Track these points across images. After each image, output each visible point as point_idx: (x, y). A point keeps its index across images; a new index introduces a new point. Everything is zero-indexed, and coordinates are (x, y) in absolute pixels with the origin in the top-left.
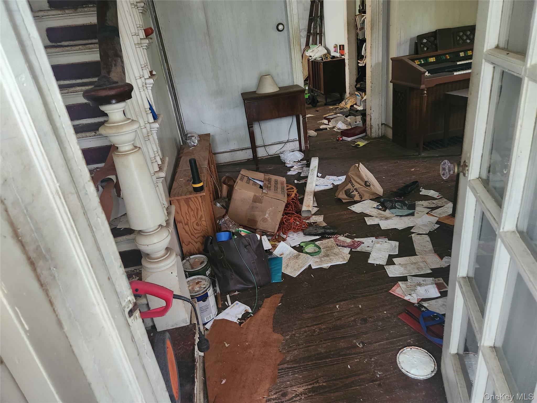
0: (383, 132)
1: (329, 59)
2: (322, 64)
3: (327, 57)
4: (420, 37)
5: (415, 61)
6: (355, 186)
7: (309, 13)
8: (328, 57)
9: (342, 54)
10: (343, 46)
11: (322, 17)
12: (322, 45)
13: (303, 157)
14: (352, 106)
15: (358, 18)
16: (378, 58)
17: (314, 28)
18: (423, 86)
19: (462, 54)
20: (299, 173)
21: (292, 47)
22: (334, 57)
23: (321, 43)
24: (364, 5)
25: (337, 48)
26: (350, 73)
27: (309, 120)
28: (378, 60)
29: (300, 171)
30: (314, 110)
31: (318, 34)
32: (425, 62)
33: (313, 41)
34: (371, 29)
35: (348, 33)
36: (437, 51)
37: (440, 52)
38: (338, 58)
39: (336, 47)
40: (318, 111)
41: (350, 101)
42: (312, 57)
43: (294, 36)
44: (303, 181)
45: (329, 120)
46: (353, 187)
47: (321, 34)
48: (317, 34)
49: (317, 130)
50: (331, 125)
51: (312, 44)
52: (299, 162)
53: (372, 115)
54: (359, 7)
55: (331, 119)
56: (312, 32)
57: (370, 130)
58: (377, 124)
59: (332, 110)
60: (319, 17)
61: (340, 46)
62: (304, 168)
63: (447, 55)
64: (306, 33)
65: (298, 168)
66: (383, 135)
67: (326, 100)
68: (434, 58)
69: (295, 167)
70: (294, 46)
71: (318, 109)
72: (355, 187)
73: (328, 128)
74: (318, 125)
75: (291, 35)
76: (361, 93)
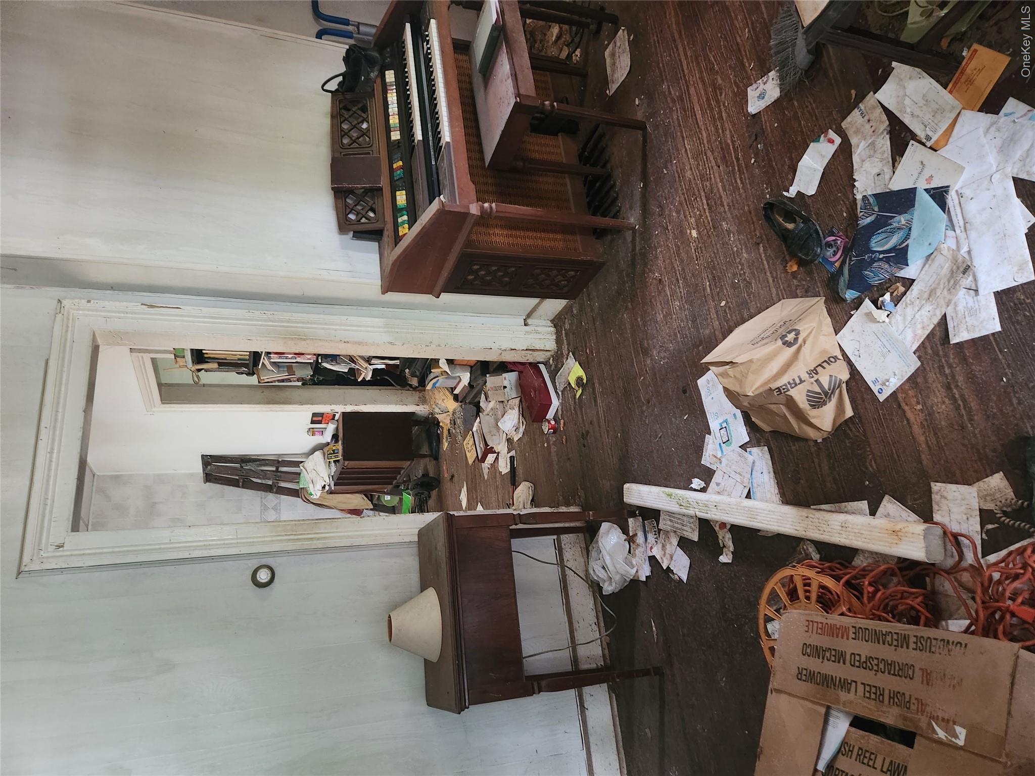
0: (544, 323)
1: (339, 446)
2: (346, 463)
3: (333, 451)
4: (344, 226)
5: (401, 234)
6: (799, 377)
7: (231, 487)
8: (334, 448)
9: (331, 418)
10: (314, 415)
11: (244, 460)
12: (302, 462)
13: (615, 526)
14: (456, 398)
15: (265, 378)
16: (373, 327)
17: (264, 478)
18: (474, 209)
19: (396, 136)
20: (684, 543)
21: (319, 544)
22: (335, 437)
23: (297, 464)
24: (239, 362)
25: (315, 430)
26: (374, 402)
27: (477, 498)
28: (379, 327)
29: (675, 541)
30: (447, 486)
31: (277, 468)
32: (405, 212)
33: (291, 481)
34: (304, 340)
35: (290, 403)
36: (381, 189)
37: (384, 182)
38: (337, 429)
39: (312, 431)
40: (453, 477)
41: (440, 402)
42: (325, 485)
43: (292, 537)
44: (726, 538)
45: (488, 450)
46: (801, 381)
47: (278, 462)
48: (277, 471)
49: (513, 479)
50: (502, 447)
51: (298, 482)
52: (631, 540)
53: (503, 348)
54: (242, 373)
55: (486, 444)
56: (270, 483)
57: (536, 353)
58: (526, 336)
59: (453, 443)
60: (243, 465)
61: (313, 422)
62: (661, 526)
63: (395, 166)
64: (271, 496)
65: (660, 545)
66: (550, 324)
67: (424, 456)
68: (398, 193)
69: (657, 552)
70: (318, 539)
71: (447, 476)
72: (805, 376)
73: (510, 454)
74: (495, 478)
75: (289, 546)
76: (432, 376)
